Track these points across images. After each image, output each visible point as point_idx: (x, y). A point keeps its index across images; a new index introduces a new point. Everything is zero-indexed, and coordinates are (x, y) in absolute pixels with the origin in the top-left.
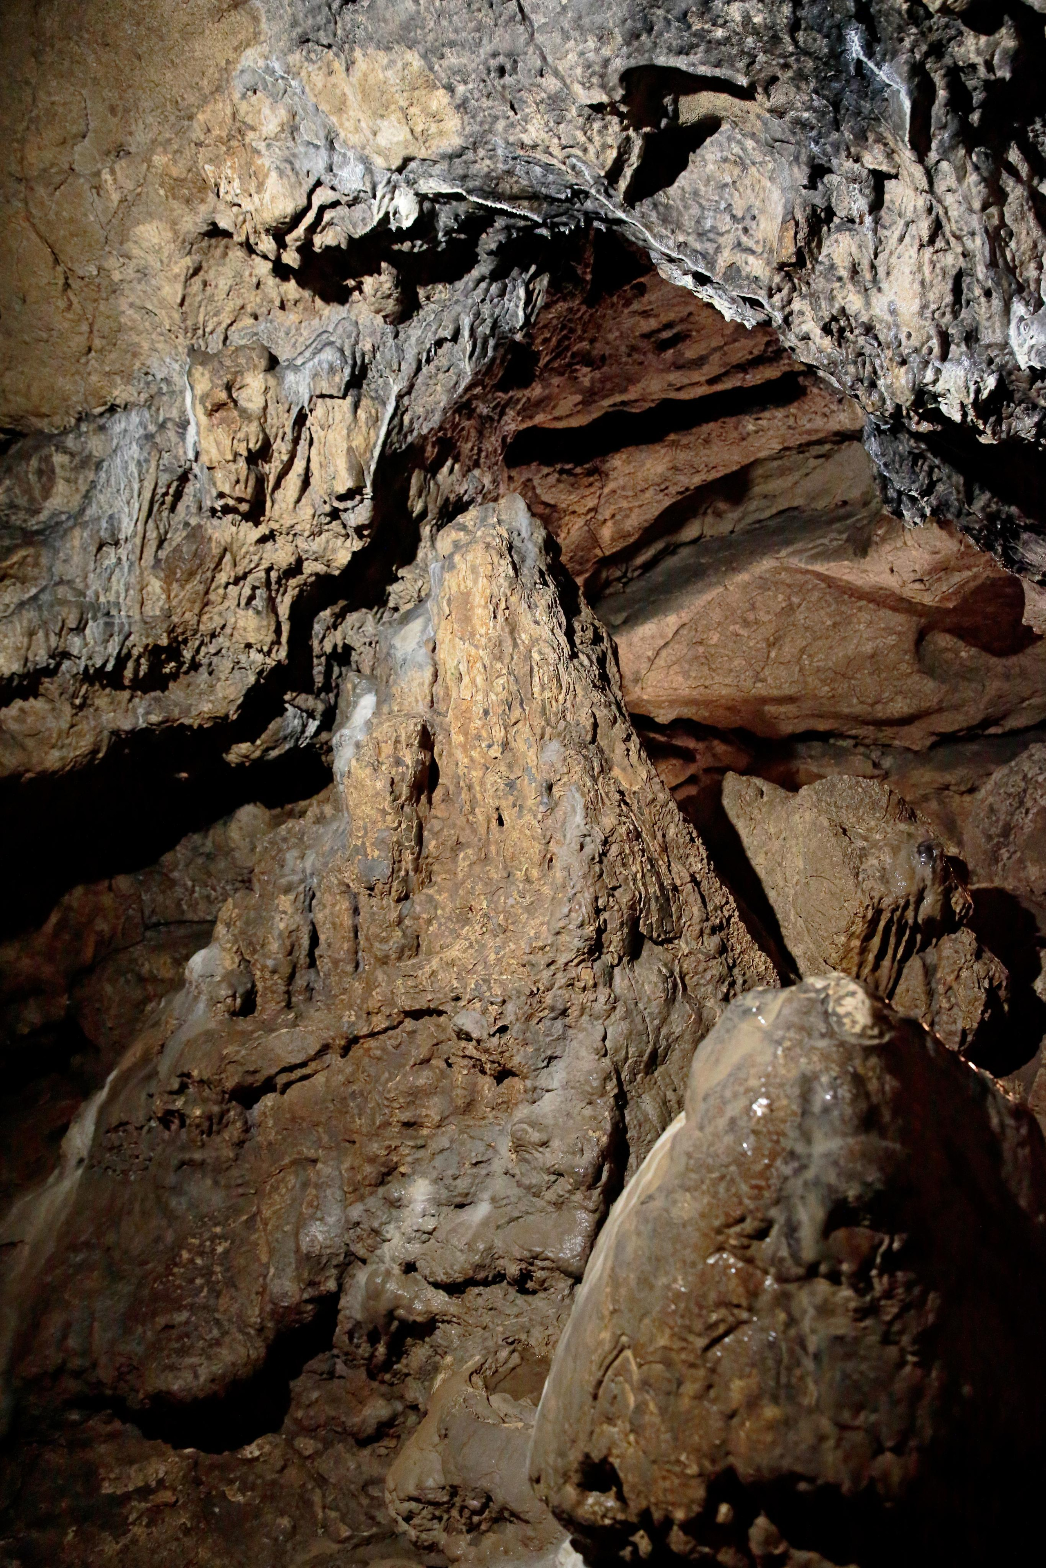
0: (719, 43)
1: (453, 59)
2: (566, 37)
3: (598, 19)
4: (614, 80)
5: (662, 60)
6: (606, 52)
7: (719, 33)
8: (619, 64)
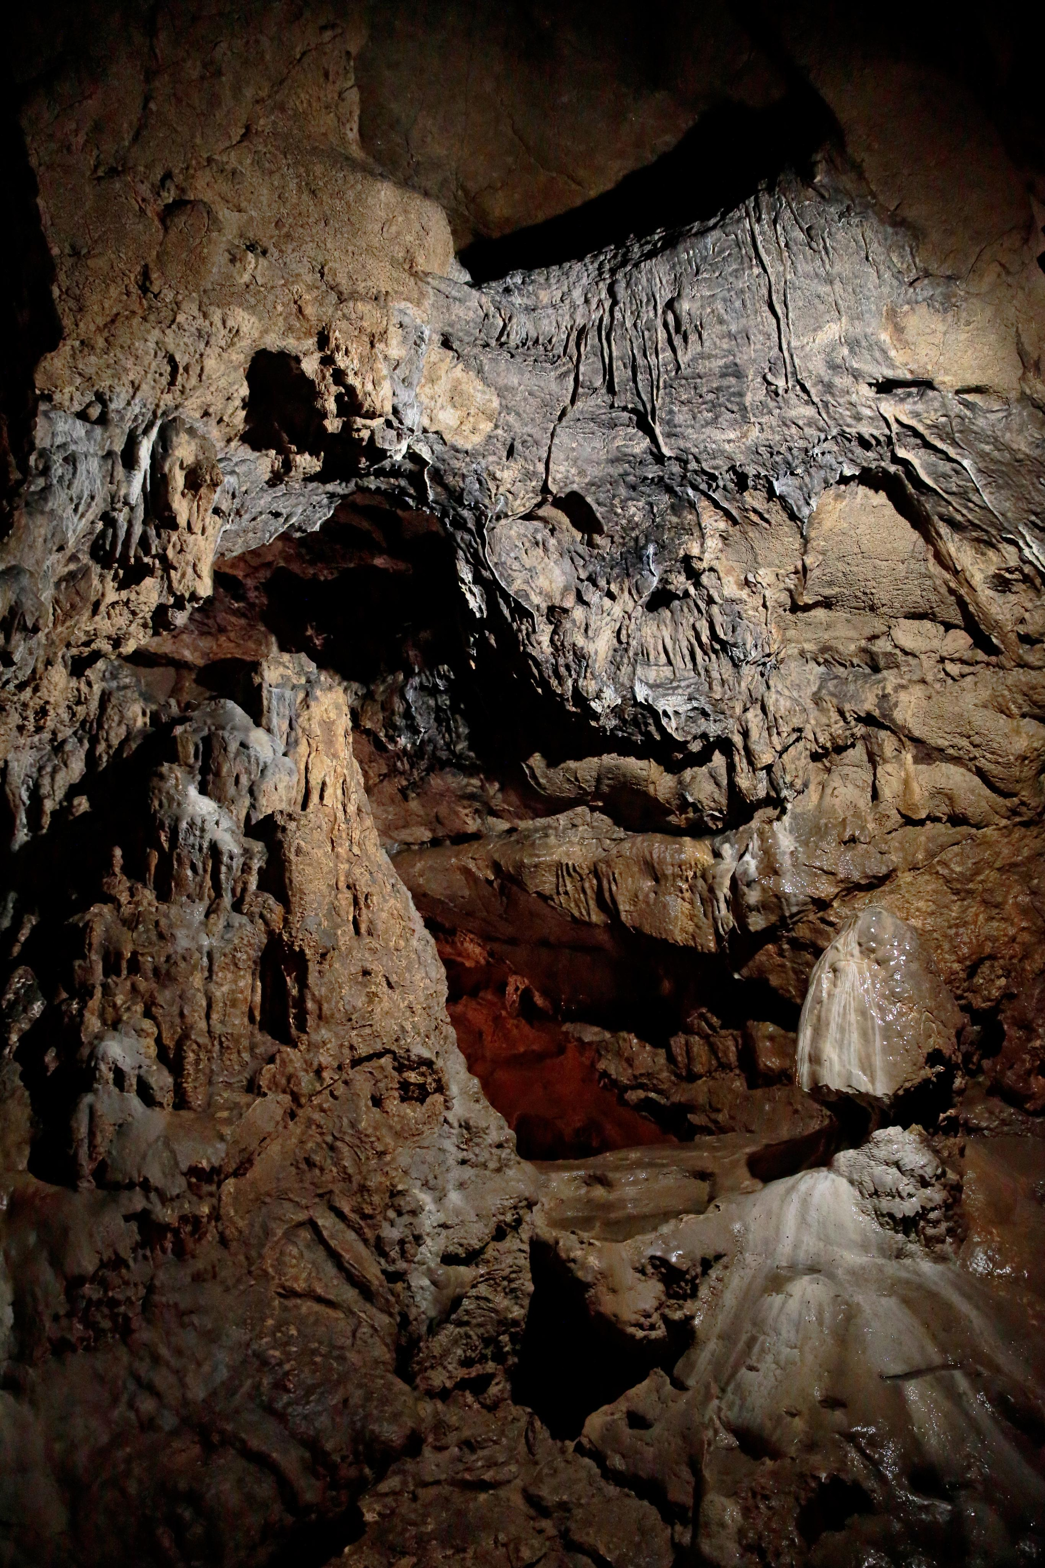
0: (616, 514)
1: (511, 418)
2: (567, 459)
3: (585, 467)
4: (568, 490)
5: (589, 499)
6: (577, 479)
7: (619, 511)
8: (575, 487)
